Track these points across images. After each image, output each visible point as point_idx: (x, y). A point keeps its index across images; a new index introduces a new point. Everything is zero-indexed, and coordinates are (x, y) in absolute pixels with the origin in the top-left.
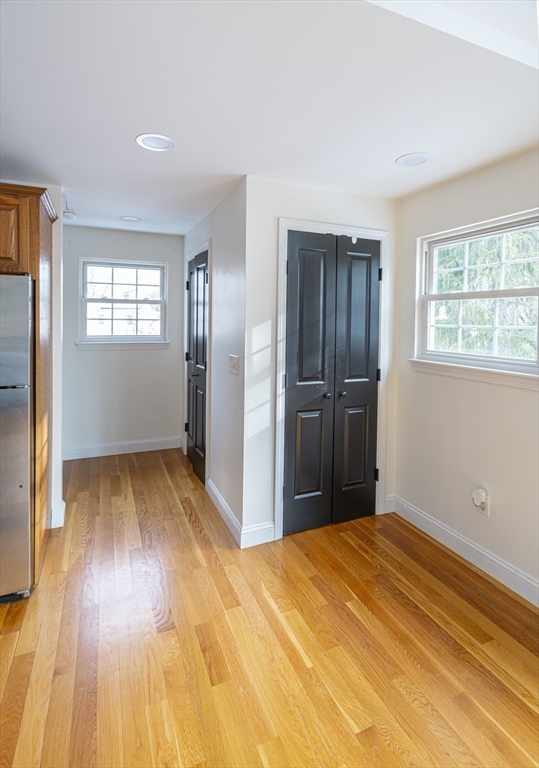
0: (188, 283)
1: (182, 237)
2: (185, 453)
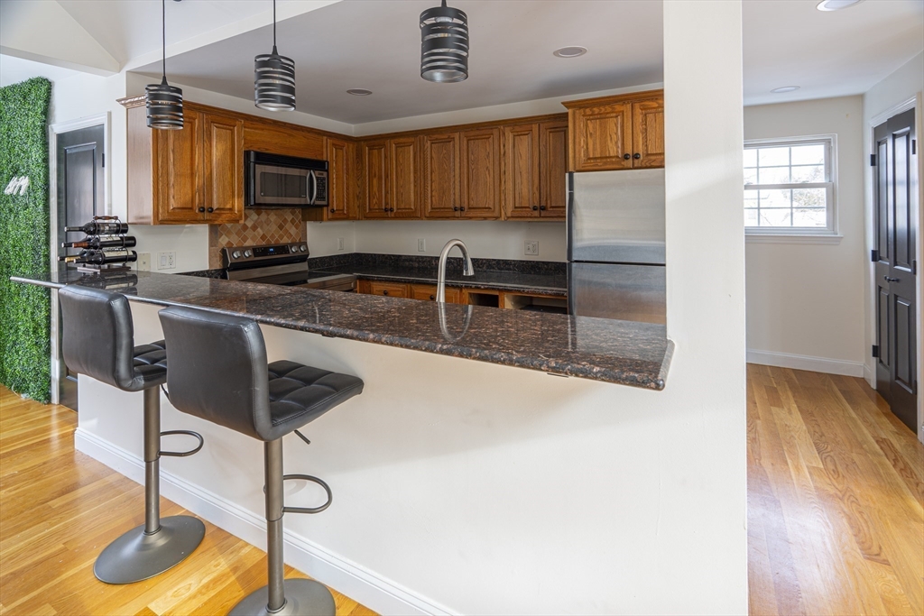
0: (873, 157)
1: (861, 97)
2: (874, 385)
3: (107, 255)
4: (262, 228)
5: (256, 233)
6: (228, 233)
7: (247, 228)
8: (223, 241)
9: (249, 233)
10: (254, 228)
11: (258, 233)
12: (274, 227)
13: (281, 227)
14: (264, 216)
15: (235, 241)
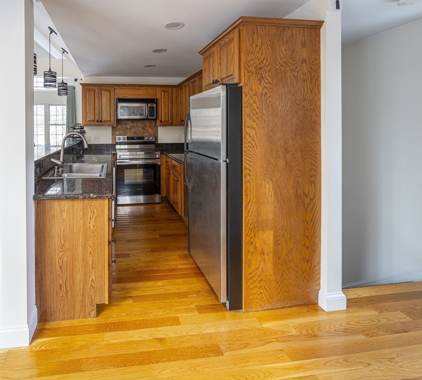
10: (131, 128)
11: (132, 131)
13: (143, 129)
14: (135, 124)
15: (122, 133)
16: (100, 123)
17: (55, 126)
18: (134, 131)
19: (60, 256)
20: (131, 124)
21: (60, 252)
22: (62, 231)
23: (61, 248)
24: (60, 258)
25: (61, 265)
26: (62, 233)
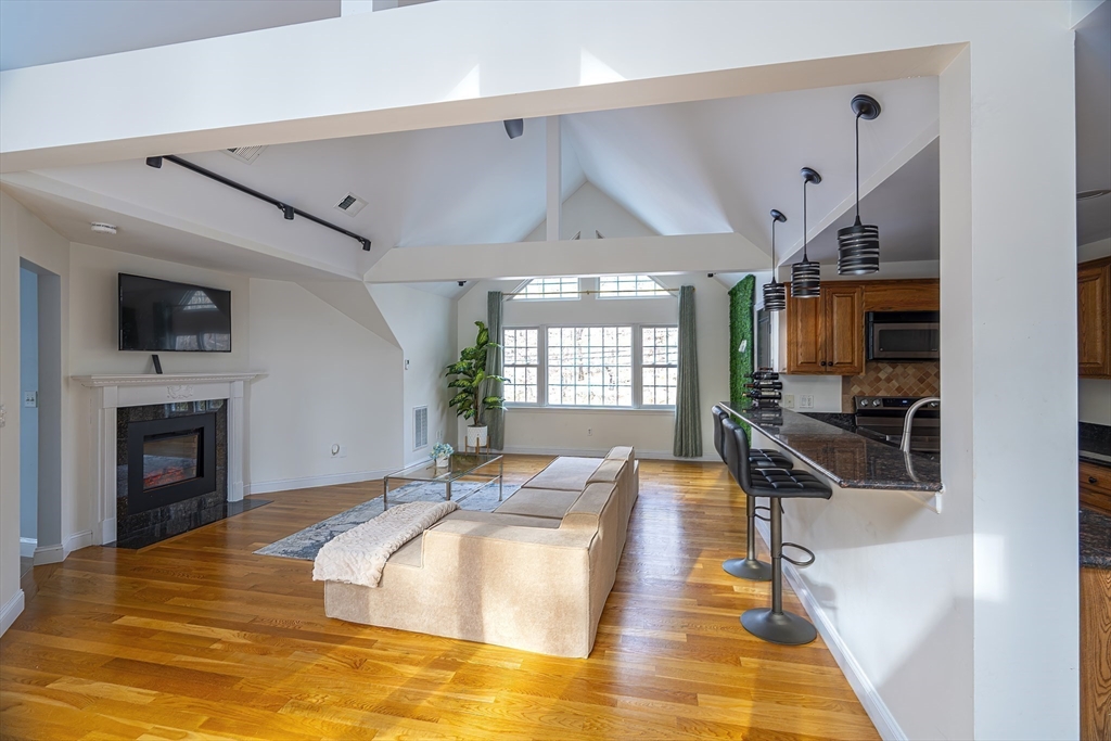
3: (763, 393)
4: (897, 381)
5: (890, 385)
6: (860, 383)
7: (880, 379)
8: (856, 390)
9: (882, 385)
10: (889, 380)
11: (894, 385)
12: (912, 381)
13: (921, 381)
14: (900, 369)
15: (867, 390)
16: (829, 369)
17: (653, 369)
18: (897, 385)
19: (1099, 705)
20: (889, 369)
21: (1099, 695)
22: (1104, 645)
23: (1101, 686)
24: (1100, 709)
25: (1102, 728)
26: (1104, 649)
